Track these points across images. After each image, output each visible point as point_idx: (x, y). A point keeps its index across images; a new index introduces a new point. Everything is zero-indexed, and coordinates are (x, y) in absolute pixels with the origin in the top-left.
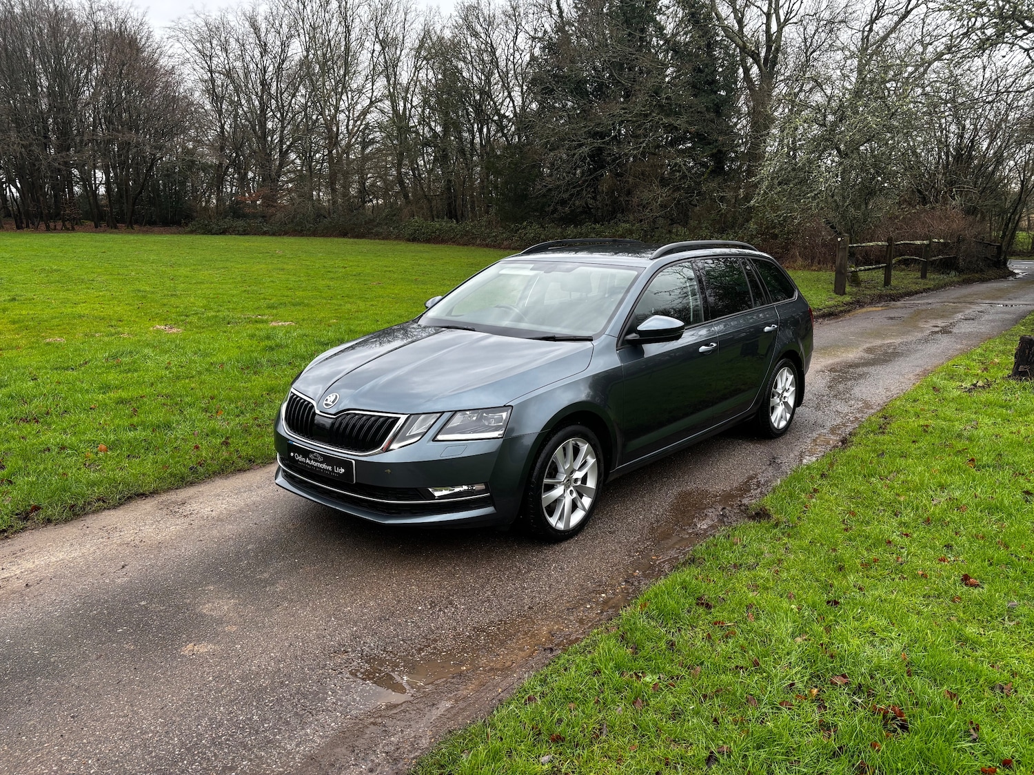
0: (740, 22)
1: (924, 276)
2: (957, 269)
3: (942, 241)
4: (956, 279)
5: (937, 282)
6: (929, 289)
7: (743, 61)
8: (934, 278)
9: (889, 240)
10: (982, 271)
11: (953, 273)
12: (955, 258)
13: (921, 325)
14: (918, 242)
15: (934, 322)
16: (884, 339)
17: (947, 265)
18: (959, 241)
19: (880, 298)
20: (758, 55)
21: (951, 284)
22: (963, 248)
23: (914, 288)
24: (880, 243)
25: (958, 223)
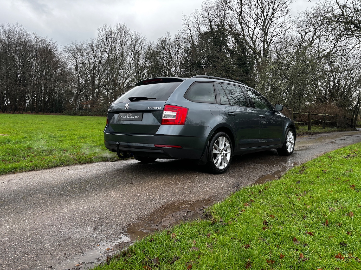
0: (254, 44)
1: (324, 128)
2: (336, 126)
3: (330, 115)
4: (336, 130)
5: (329, 130)
6: (326, 132)
7: (256, 57)
8: (327, 129)
9: (309, 112)
10: (346, 128)
11: (335, 128)
12: (335, 122)
13: (323, 140)
14: (321, 115)
15: (329, 140)
16: (307, 144)
17: (332, 125)
18: (336, 116)
19: (307, 133)
20: (261, 54)
21: (335, 131)
22: (338, 118)
23: (320, 131)
24: (305, 113)
25: (335, 109)
